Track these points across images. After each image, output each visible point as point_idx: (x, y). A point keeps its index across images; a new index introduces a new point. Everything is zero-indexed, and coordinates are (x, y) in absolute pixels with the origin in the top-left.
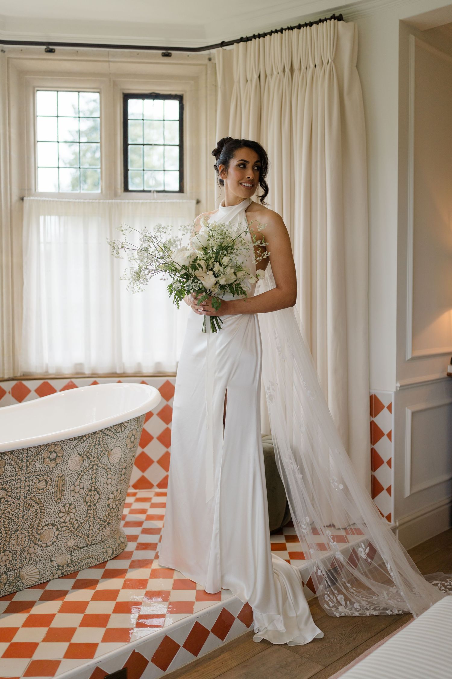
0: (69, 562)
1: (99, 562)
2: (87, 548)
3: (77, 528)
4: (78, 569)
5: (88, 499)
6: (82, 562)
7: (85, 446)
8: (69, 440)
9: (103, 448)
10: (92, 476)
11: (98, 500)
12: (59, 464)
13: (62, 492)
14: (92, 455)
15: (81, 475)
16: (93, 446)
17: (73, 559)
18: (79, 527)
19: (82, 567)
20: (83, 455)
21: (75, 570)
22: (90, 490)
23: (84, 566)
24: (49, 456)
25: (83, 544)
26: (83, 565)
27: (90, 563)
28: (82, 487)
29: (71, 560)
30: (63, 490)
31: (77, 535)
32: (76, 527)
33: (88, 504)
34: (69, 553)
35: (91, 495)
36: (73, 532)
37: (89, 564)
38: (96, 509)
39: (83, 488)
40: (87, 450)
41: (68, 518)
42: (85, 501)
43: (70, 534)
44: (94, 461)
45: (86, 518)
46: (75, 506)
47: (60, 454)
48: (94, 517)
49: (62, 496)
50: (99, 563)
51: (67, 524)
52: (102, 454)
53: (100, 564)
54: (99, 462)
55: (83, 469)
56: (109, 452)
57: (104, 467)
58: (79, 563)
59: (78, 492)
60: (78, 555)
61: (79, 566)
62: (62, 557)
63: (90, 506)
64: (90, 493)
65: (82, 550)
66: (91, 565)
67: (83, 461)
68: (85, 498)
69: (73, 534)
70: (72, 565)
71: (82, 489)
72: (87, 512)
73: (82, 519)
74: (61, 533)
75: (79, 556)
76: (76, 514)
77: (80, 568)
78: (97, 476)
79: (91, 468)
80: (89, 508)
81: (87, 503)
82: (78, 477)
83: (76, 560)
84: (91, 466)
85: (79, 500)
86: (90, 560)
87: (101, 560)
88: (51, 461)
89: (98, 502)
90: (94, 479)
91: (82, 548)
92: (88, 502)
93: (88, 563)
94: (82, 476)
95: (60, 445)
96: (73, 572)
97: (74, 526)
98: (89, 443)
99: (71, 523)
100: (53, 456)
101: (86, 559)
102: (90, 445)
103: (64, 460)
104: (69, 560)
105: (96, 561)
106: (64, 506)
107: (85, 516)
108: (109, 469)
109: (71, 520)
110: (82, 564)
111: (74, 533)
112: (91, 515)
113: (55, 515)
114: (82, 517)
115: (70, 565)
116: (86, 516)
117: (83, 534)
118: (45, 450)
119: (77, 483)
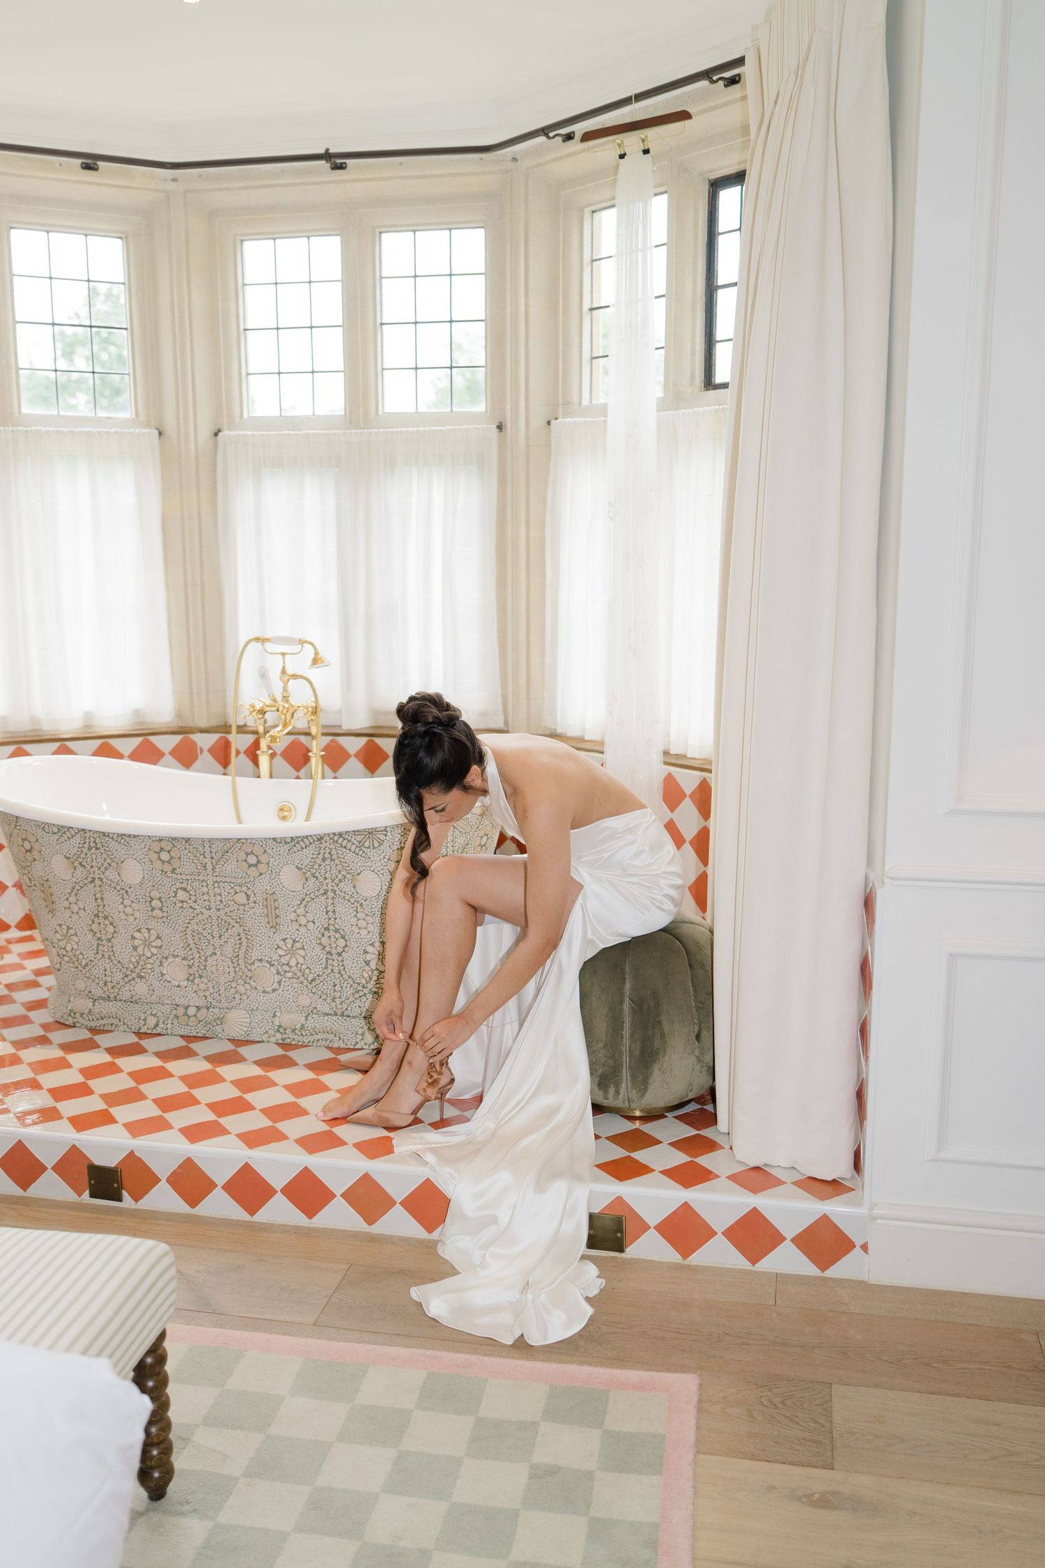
0: (297, 1027)
1: (346, 1045)
2: (335, 1018)
3: (312, 981)
4: (309, 1042)
5: (324, 940)
6: (317, 1034)
7: (305, 857)
8: (274, 839)
9: (339, 867)
10: (326, 907)
11: (344, 947)
12: (264, 875)
13: (276, 918)
14: (322, 874)
15: (306, 900)
16: (321, 860)
17: (306, 1026)
18: (314, 980)
19: (315, 1042)
20: (304, 870)
21: (304, 1042)
22: (327, 929)
23: (320, 1041)
24: (244, 859)
25: (327, 1009)
26: (318, 1040)
27: (331, 1042)
28: (312, 920)
29: (303, 1026)
30: (278, 916)
31: (313, 991)
32: (309, 979)
33: (328, 949)
34: (304, 1015)
35: (330, 937)
36: (305, 984)
37: (328, 1042)
38: (343, 961)
39: (314, 922)
40: (311, 864)
41: (293, 962)
42: (321, 944)
43: (300, 985)
44: (327, 884)
45: (326, 970)
46: (303, 946)
47: (263, 858)
48: (340, 973)
49: (277, 924)
50: (346, 1047)
51: (293, 969)
52: (340, 876)
53: (346, 1049)
54: (335, 888)
55: (308, 893)
56: (353, 875)
57: (347, 898)
58: (312, 1035)
59: (305, 926)
60: (315, 1022)
61: (311, 1038)
62: (292, 1016)
63: (329, 953)
64: (326, 933)
65: (326, 1018)
66: (330, 1045)
67: (307, 880)
68: (320, 939)
69: (305, 988)
70: (299, 1033)
71: (312, 923)
72: (327, 961)
73: (318, 969)
74: (284, 980)
75: (316, 1025)
76: (307, 958)
77: (313, 1042)
78: (337, 909)
79: (323, 895)
80: (329, 956)
81: (324, 947)
82: (301, 903)
83: (309, 1029)
84: (322, 891)
85: (308, 939)
86: (331, 1037)
87: (349, 1043)
88: (249, 866)
89: (344, 951)
90: (330, 912)
91: (327, 1015)
92: (326, 946)
93: (326, 1040)
94: (308, 902)
95: (262, 846)
96: (300, 1043)
97: (306, 976)
98: (311, 853)
99: (300, 970)
100: (252, 860)
101: (324, 1032)
102: (314, 856)
103: (271, 871)
104: (300, 1024)
105: (341, 1041)
106: (284, 940)
107: (324, 966)
108: (358, 904)
109: (299, 965)
110: (316, 1037)
111: (307, 986)
112: (334, 968)
113: (270, 950)
114: (318, 967)
115: (296, 1031)
116: (326, 968)
117: (323, 992)
118: (237, 849)
119: (301, 911)
